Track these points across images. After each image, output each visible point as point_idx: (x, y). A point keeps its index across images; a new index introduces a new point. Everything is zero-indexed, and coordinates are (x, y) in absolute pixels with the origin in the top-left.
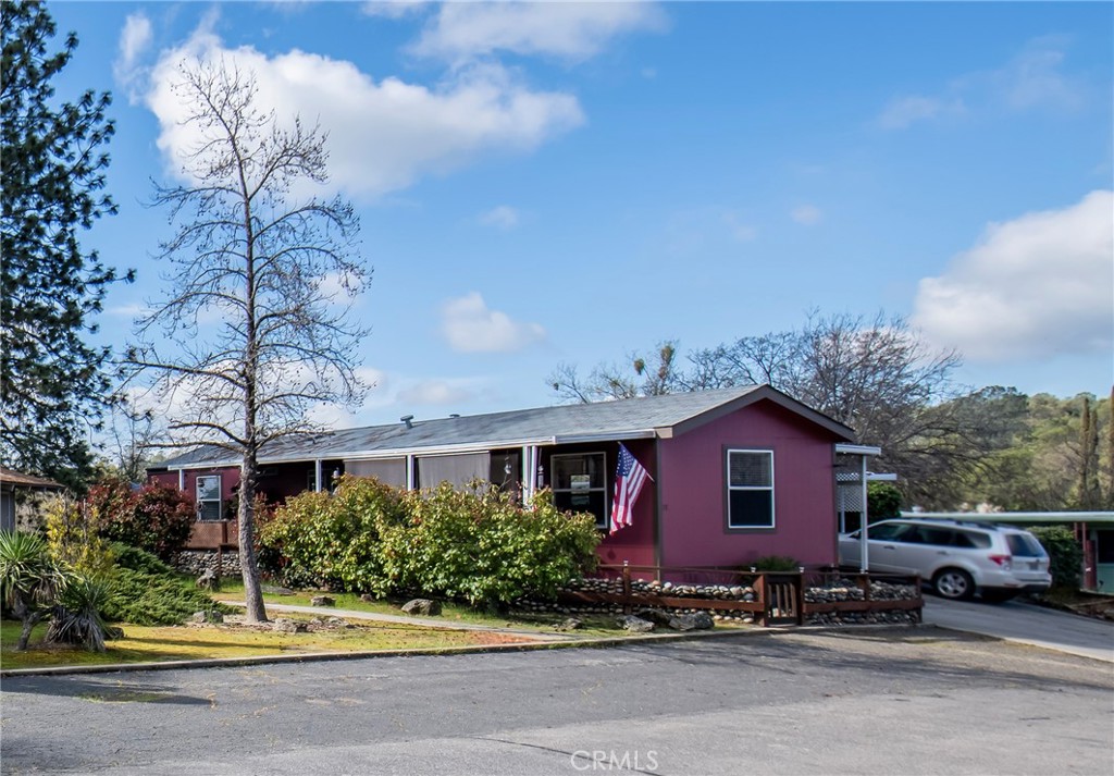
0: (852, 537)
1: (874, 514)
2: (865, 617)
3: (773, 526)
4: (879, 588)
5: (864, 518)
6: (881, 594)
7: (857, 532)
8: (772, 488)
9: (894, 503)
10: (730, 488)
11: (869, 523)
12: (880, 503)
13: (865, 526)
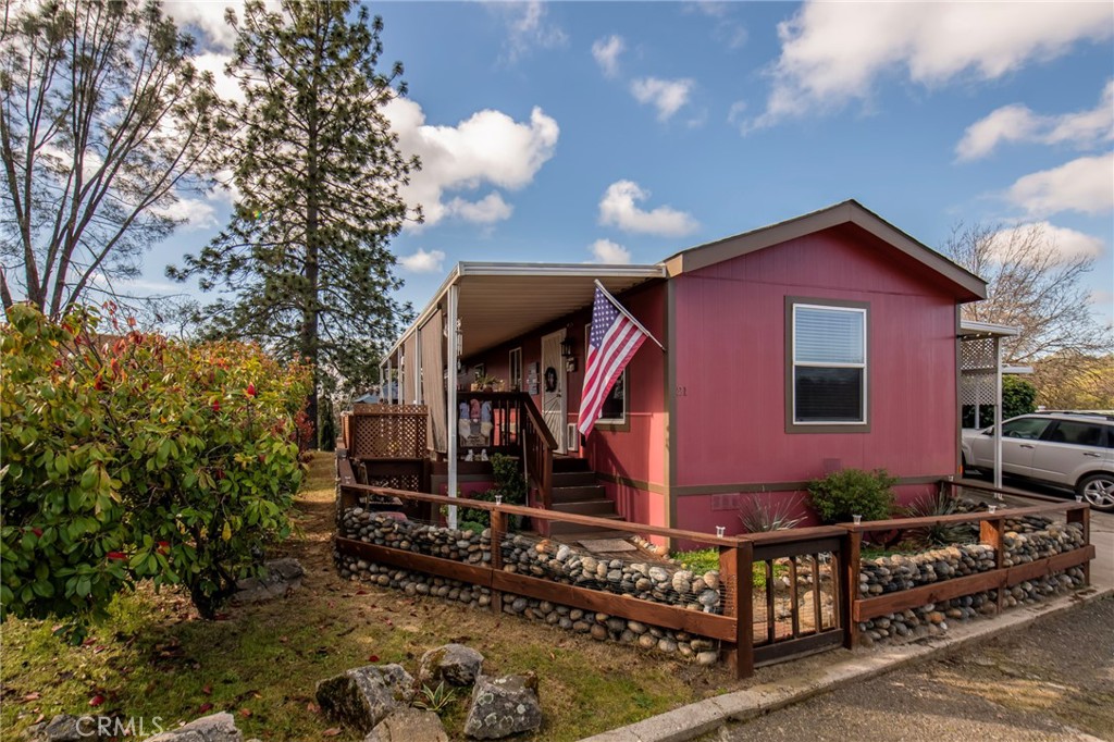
0: (985, 433)
1: (1008, 410)
2: (995, 601)
3: (865, 422)
4: (1022, 538)
5: (999, 412)
6: (1025, 549)
7: (990, 429)
8: (864, 365)
9: (1028, 399)
10: (795, 363)
11: (1004, 418)
12: (1014, 397)
13: (999, 421)
